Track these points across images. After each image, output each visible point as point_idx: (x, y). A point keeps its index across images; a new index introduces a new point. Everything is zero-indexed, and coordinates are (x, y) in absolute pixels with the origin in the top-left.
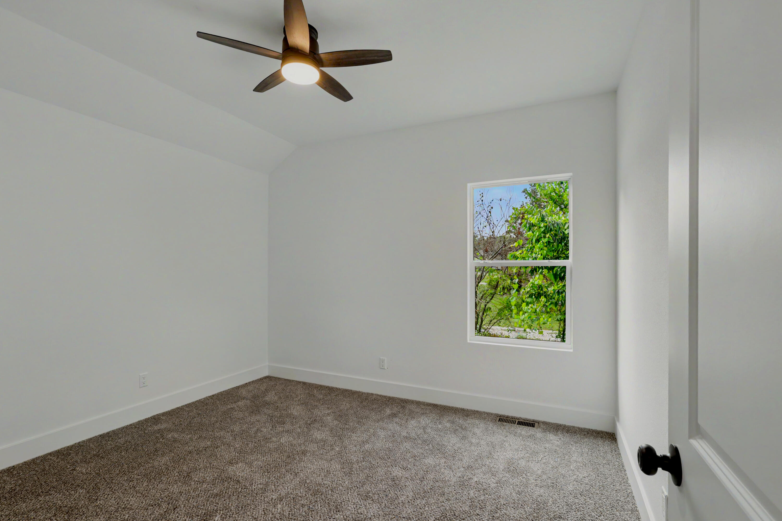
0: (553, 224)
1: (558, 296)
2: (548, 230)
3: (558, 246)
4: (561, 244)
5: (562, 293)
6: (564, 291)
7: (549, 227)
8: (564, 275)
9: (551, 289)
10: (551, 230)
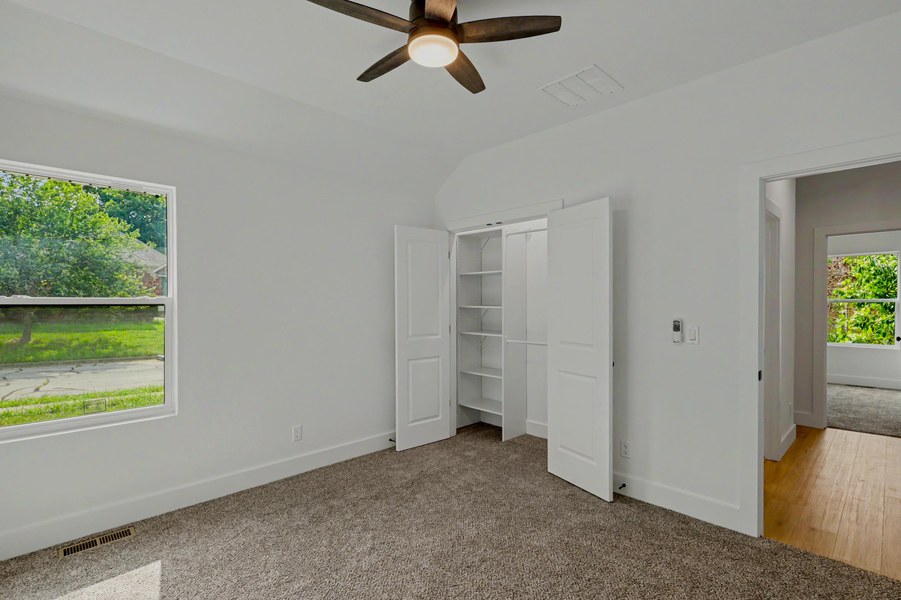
0: (883, 268)
1: (887, 325)
2: (877, 273)
3: (887, 283)
4: (891, 282)
5: (891, 322)
6: (894, 321)
7: (879, 270)
8: (894, 307)
9: (878, 321)
10: (881, 273)
